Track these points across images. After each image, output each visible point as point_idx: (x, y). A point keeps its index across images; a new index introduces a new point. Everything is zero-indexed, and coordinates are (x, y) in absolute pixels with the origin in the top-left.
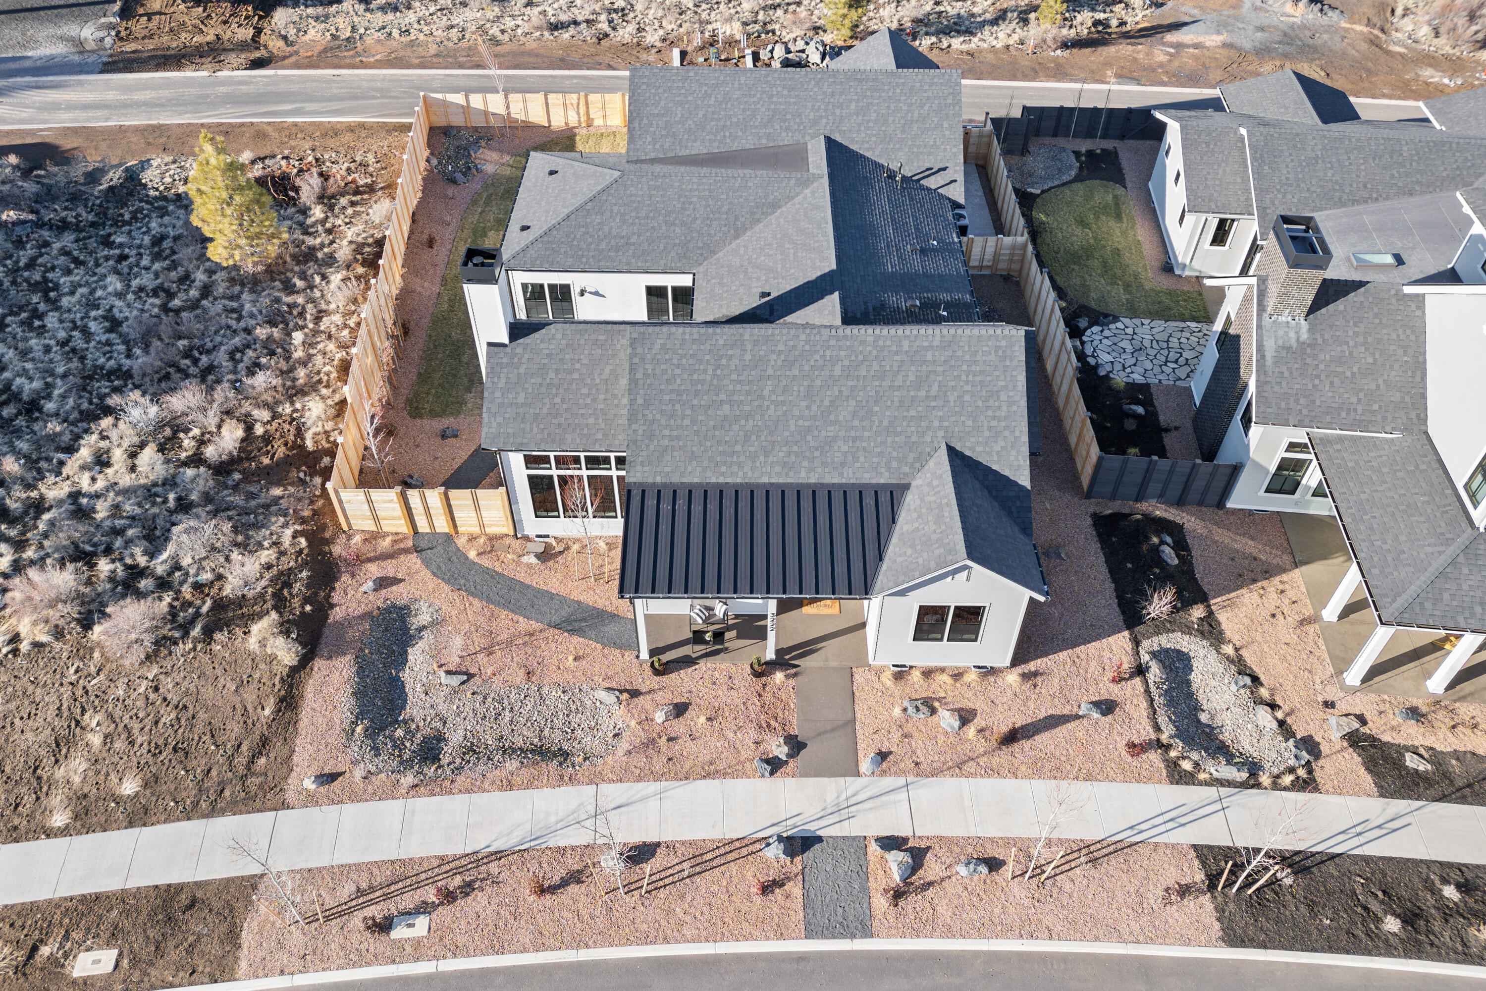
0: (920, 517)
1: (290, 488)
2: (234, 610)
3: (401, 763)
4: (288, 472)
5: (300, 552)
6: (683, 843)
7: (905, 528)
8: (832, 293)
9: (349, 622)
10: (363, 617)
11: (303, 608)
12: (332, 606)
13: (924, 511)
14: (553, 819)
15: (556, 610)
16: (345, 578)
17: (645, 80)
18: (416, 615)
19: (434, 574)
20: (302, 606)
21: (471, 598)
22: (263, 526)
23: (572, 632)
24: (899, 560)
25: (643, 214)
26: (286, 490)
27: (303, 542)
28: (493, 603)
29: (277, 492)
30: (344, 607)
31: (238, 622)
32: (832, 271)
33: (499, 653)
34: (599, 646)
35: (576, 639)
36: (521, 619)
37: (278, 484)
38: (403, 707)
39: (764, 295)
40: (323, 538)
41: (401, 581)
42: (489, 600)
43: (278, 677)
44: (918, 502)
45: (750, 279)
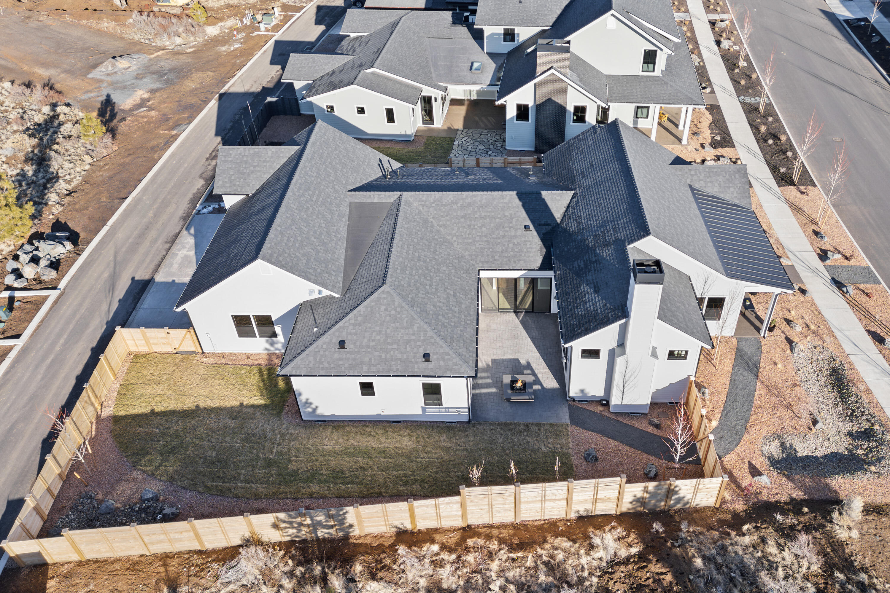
0: (711, 182)
1: (690, 554)
2: (832, 558)
3: (882, 445)
4: (676, 556)
5: (757, 528)
6: (861, 323)
7: (716, 189)
8: (541, 194)
9: (801, 487)
10: (793, 481)
11: (807, 513)
12: (792, 499)
13: (708, 180)
14: (877, 371)
15: (744, 376)
16: (764, 497)
17: (275, 255)
18: (772, 454)
19: (737, 445)
20: (804, 514)
21: (751, 420)
22: (742, 562)
23: (758, 368)
24: (735, 194)
25: (428, 283)
26: (694, 556)
27: (745, 527)
28: (751, 409)
29: (699, 562)
30: (790, 492)
31: (840, 553)
32: (517, 194)
33: (788, 401)
34: (763, 355)
35: (762, 364)
36: (757, 394)
37: (689, 562)
38: (841, 454)
39: (527, 227)
40: (733, 519)
41: (750, 463)
42: (749, 411)
43: (867, 517)
44: (702, 182)
45: (504, 236)
